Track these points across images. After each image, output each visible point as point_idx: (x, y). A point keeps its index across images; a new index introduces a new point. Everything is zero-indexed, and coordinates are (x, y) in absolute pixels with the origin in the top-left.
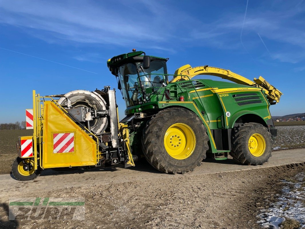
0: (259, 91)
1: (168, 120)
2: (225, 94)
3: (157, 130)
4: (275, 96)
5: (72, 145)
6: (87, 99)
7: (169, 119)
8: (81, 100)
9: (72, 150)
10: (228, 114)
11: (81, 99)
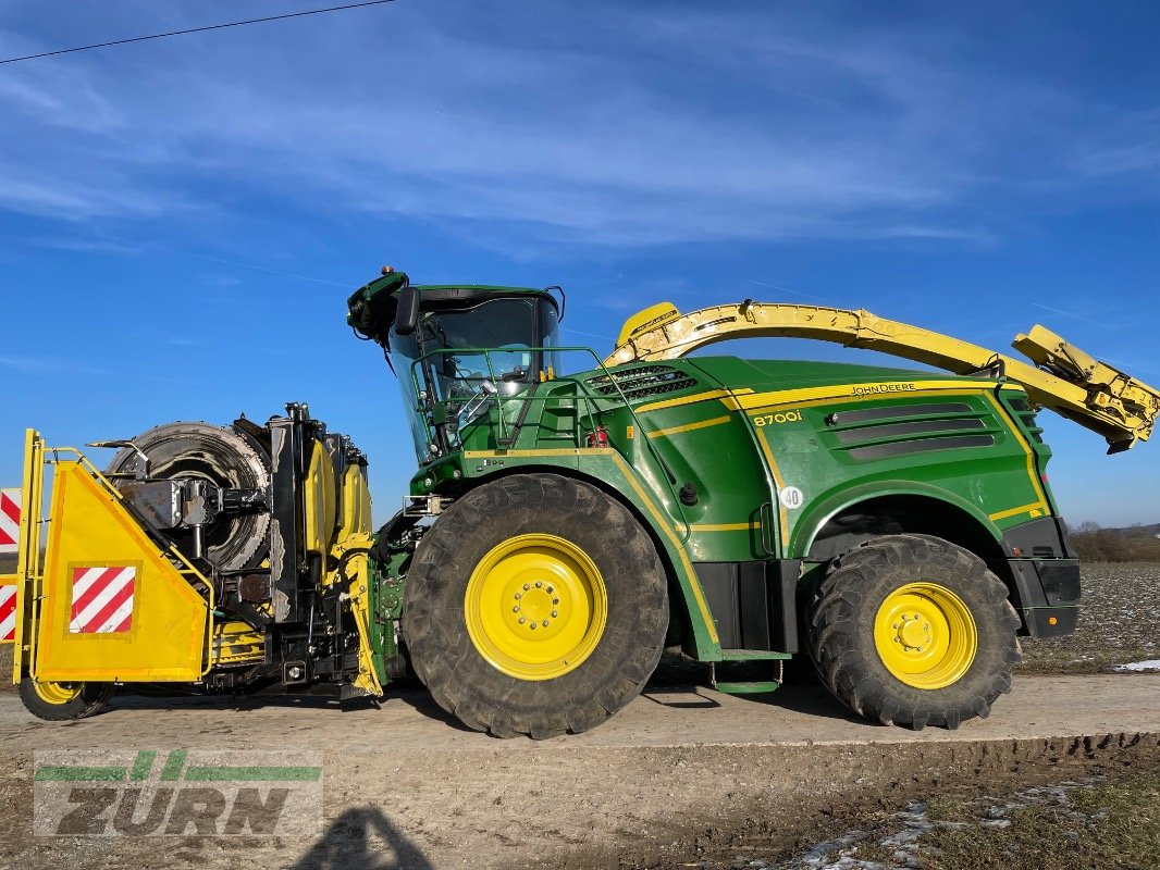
0: (979, 392)
1: (478, 524)
2: (784, 413)
3: (433, 562)
4: (1123, 412)
5: (127, 608)
6: (210, 452)
7: (484, 519)
8: (192, 455)
9: (125, 626)
10: (789, 497)
11: (189, 453)
